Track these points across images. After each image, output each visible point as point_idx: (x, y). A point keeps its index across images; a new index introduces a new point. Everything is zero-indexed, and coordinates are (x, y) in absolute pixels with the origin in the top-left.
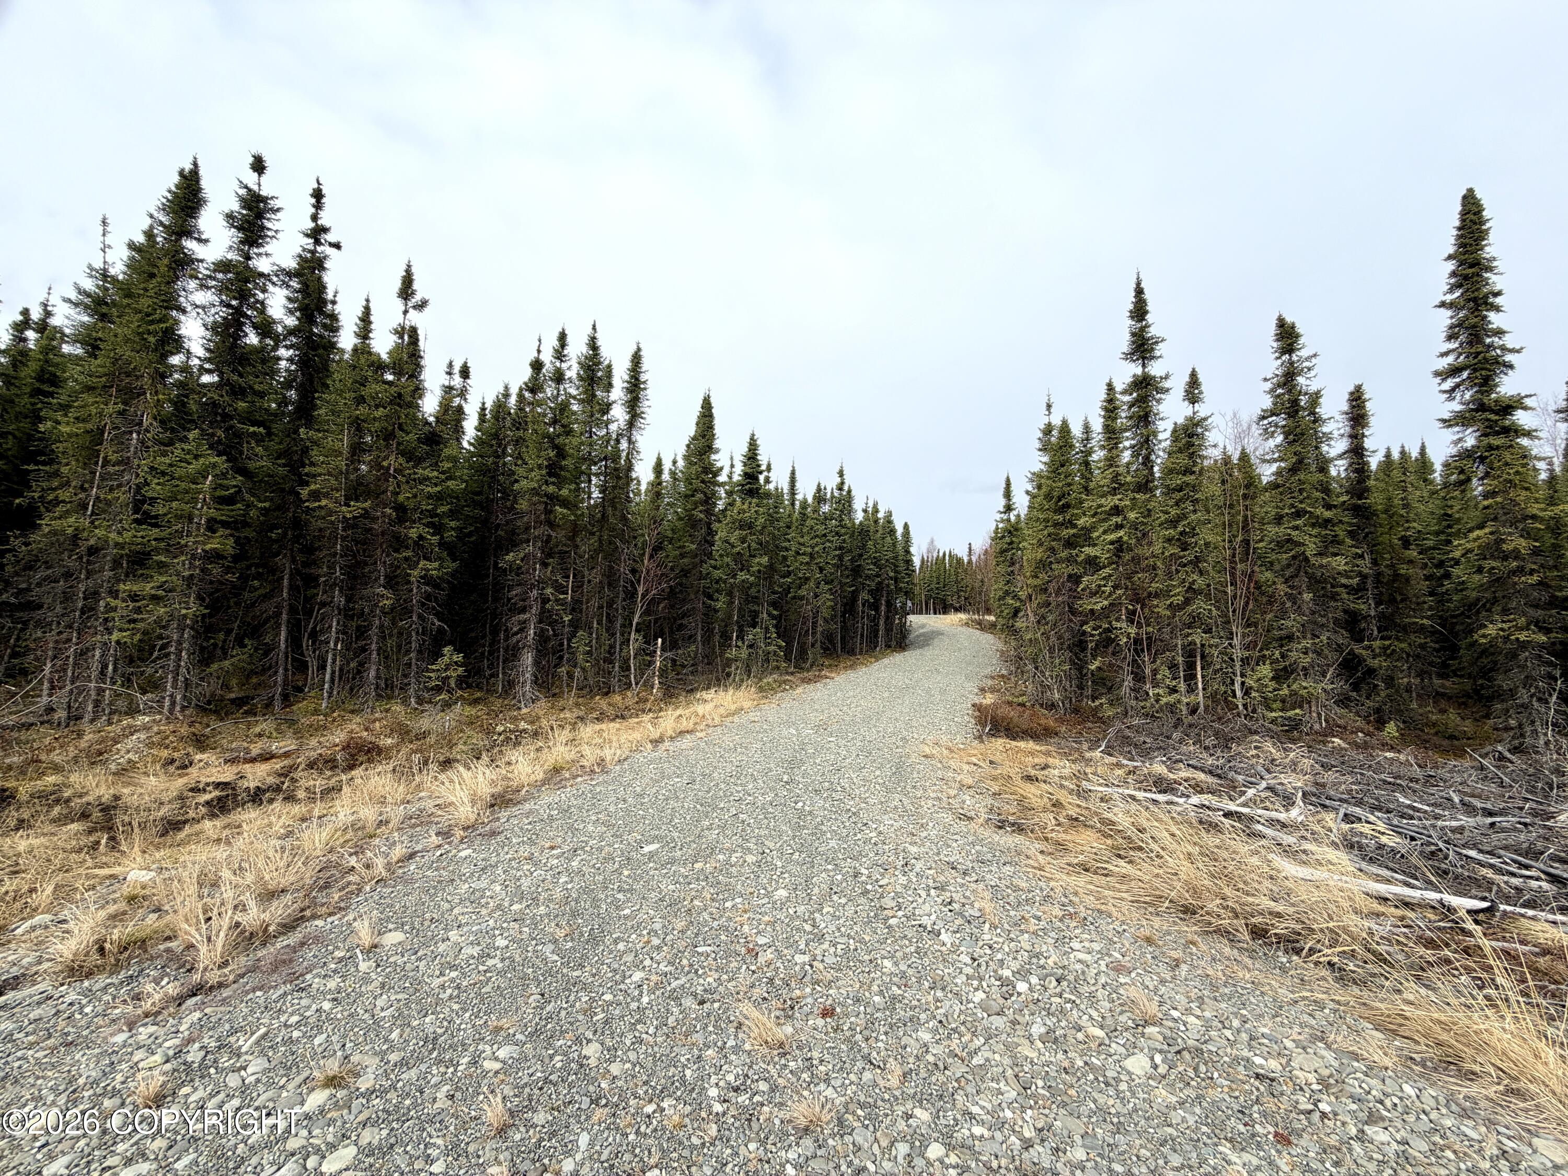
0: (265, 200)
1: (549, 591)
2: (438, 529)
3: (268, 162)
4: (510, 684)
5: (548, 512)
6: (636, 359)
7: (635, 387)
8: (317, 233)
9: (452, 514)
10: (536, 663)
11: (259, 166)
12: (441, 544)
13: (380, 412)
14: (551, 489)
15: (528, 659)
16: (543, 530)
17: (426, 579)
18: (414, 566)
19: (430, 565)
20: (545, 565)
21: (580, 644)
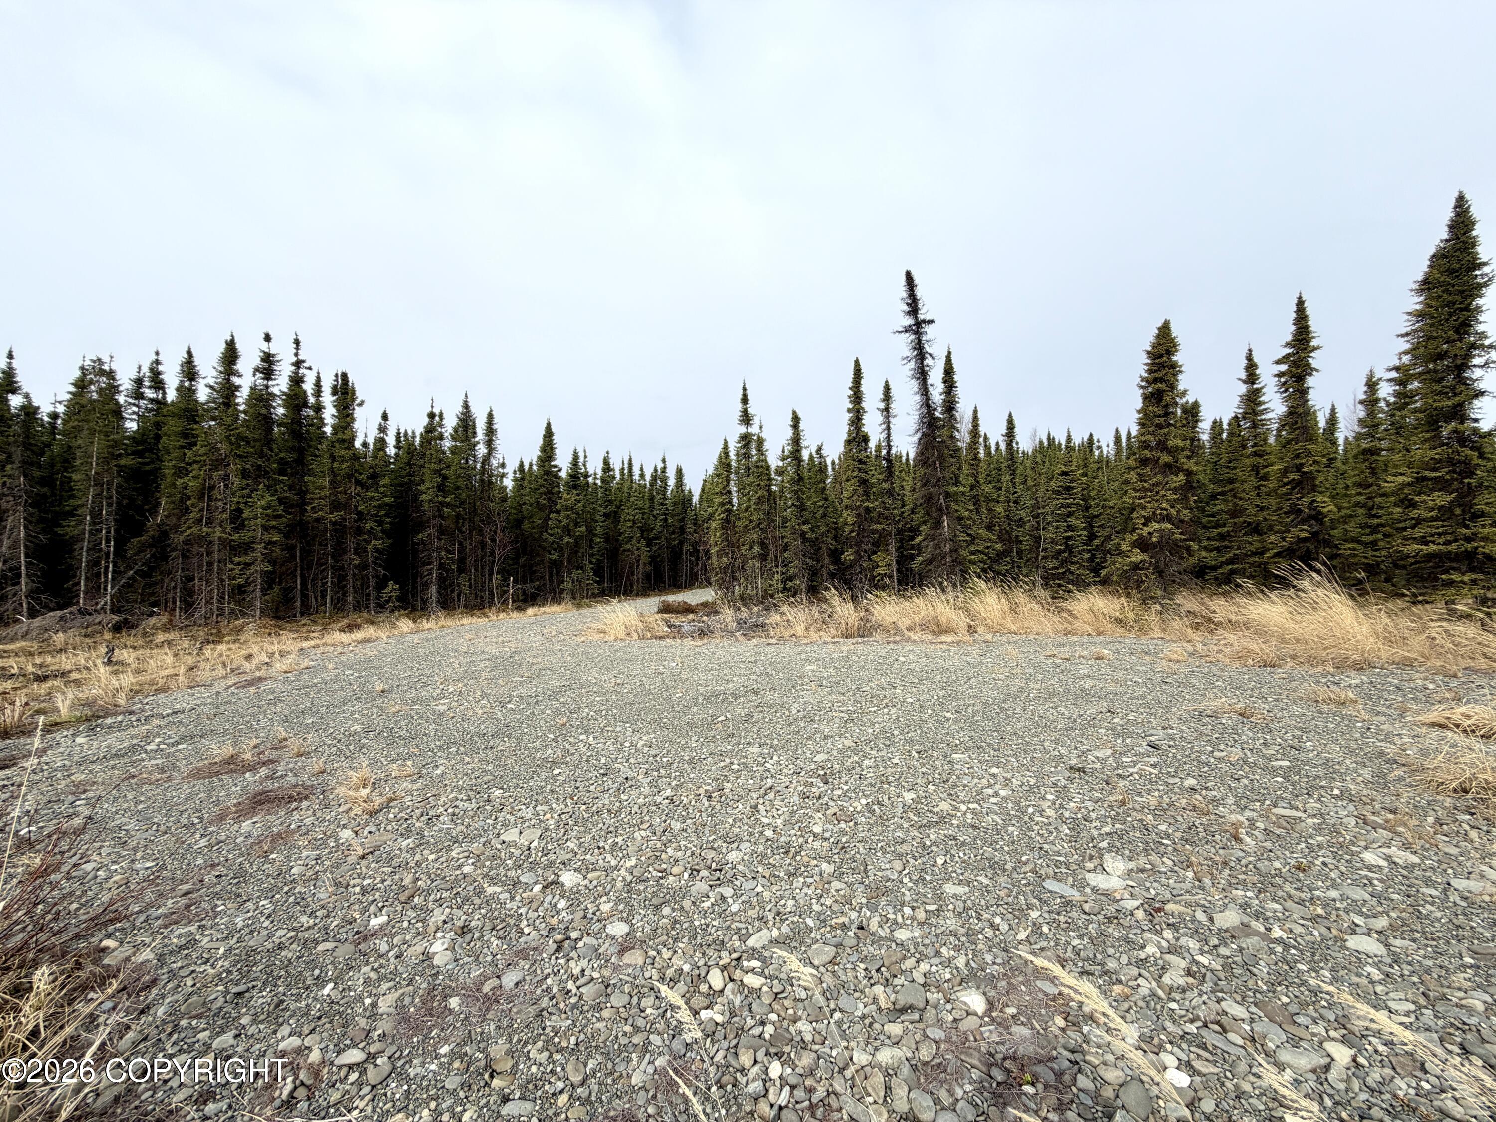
0: (273, 356)
1: (443, 553)
2: (380, 523)
3: (272, 335)
4: (425, 602)
5: (439, 510)
6: (490, 417)
7: (491, 432)
8: (298, 364)
9: (387, 515)
10: (438, 592)
11: (268, 338)
12: (383, 531)
13: (345, 465)
14: (440, 498)
15: (434, 589)
16: (439, 521)
17: (377, 550)
18: (369, 542)
19: (377, 542)
20: (440, 539)
21: (463, 581)
